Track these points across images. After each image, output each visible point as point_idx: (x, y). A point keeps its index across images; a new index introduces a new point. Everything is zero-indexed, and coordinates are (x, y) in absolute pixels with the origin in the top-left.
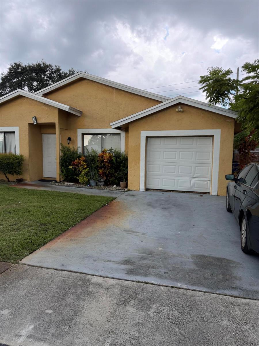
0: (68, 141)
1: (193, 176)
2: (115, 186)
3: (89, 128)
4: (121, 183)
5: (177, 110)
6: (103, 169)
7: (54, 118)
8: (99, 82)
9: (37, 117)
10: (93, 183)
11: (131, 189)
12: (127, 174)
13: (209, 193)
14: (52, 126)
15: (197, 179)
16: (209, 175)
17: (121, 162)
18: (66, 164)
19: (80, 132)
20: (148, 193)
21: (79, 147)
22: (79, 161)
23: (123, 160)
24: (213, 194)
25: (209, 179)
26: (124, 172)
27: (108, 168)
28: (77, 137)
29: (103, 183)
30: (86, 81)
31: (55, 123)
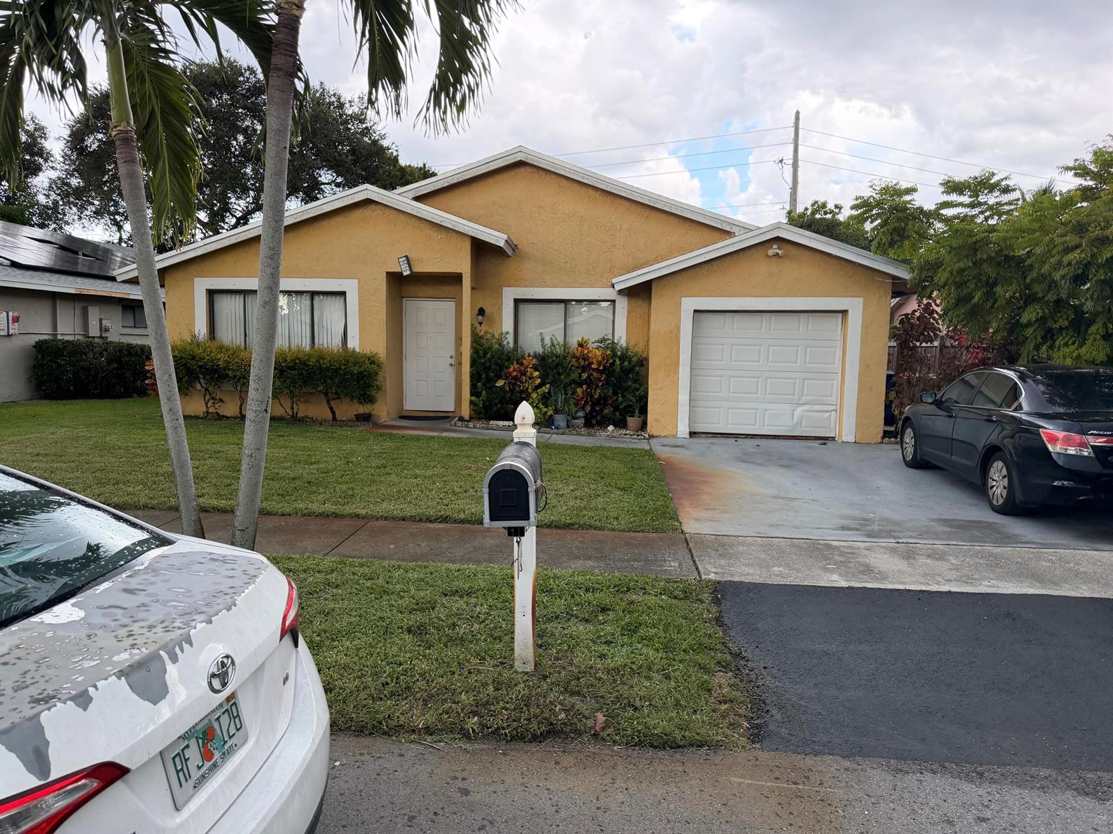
0: (480, 317)
1: (799, 400)
2: (611, 428)
3: (532, 284)
4: (630, 420)
5: (771, 252)
6: (585, 387)
7: (461, 263)
8: (568, 175)
9: (409, 256)
10: (560, 420)
11: (655, 434)
12: (646, 396)
13: (833, 438)
14: (456, 279)
15: (806, 407)
16: (834, 399)
17: (631, 370)
18: (487, 375)
19: (509, 295)
20: (695, 440)
21: (507, 333)
22: (522, 368)
23: (635, 366)
24: (845, 439)
25: (834, 408)
26: (637, 393)
27: (597, 386)
28: (500, 309)
29: (583, 421)
30: (528, 169)
31: (461, 274)
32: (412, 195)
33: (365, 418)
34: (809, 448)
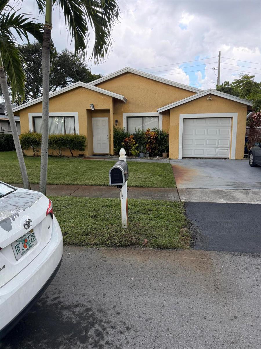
0: (116, 123)
1: (217, 146)
2: (157, 157)
3: (132, 112)
4: (163, 154)
5: (208, 99)
6: (149, 144)
7: (109, 105)
8: (143, 76)
9: (93, 104)
10: (142, 155)
11: (171, 158)
12: (168, 146)
13: (228, 158)
14: (108, 111)
15: (220, 148)
16: (229, 145)
17: (164, 138)
18: (119, 141)
19: (125, 115)
20: (184, 160)
21: (125, 128)
22: (130, 139)
23: (165, 137)
24: (232, 158)
25: (228, 148)
26: (166, 146)
27: (153, 144)
28: (122, 120)
29: (149, 155)
30: (130, 74)
31: (110, 109)
32: (94, 84)
33: (82, 155)
34: (220, 161)
